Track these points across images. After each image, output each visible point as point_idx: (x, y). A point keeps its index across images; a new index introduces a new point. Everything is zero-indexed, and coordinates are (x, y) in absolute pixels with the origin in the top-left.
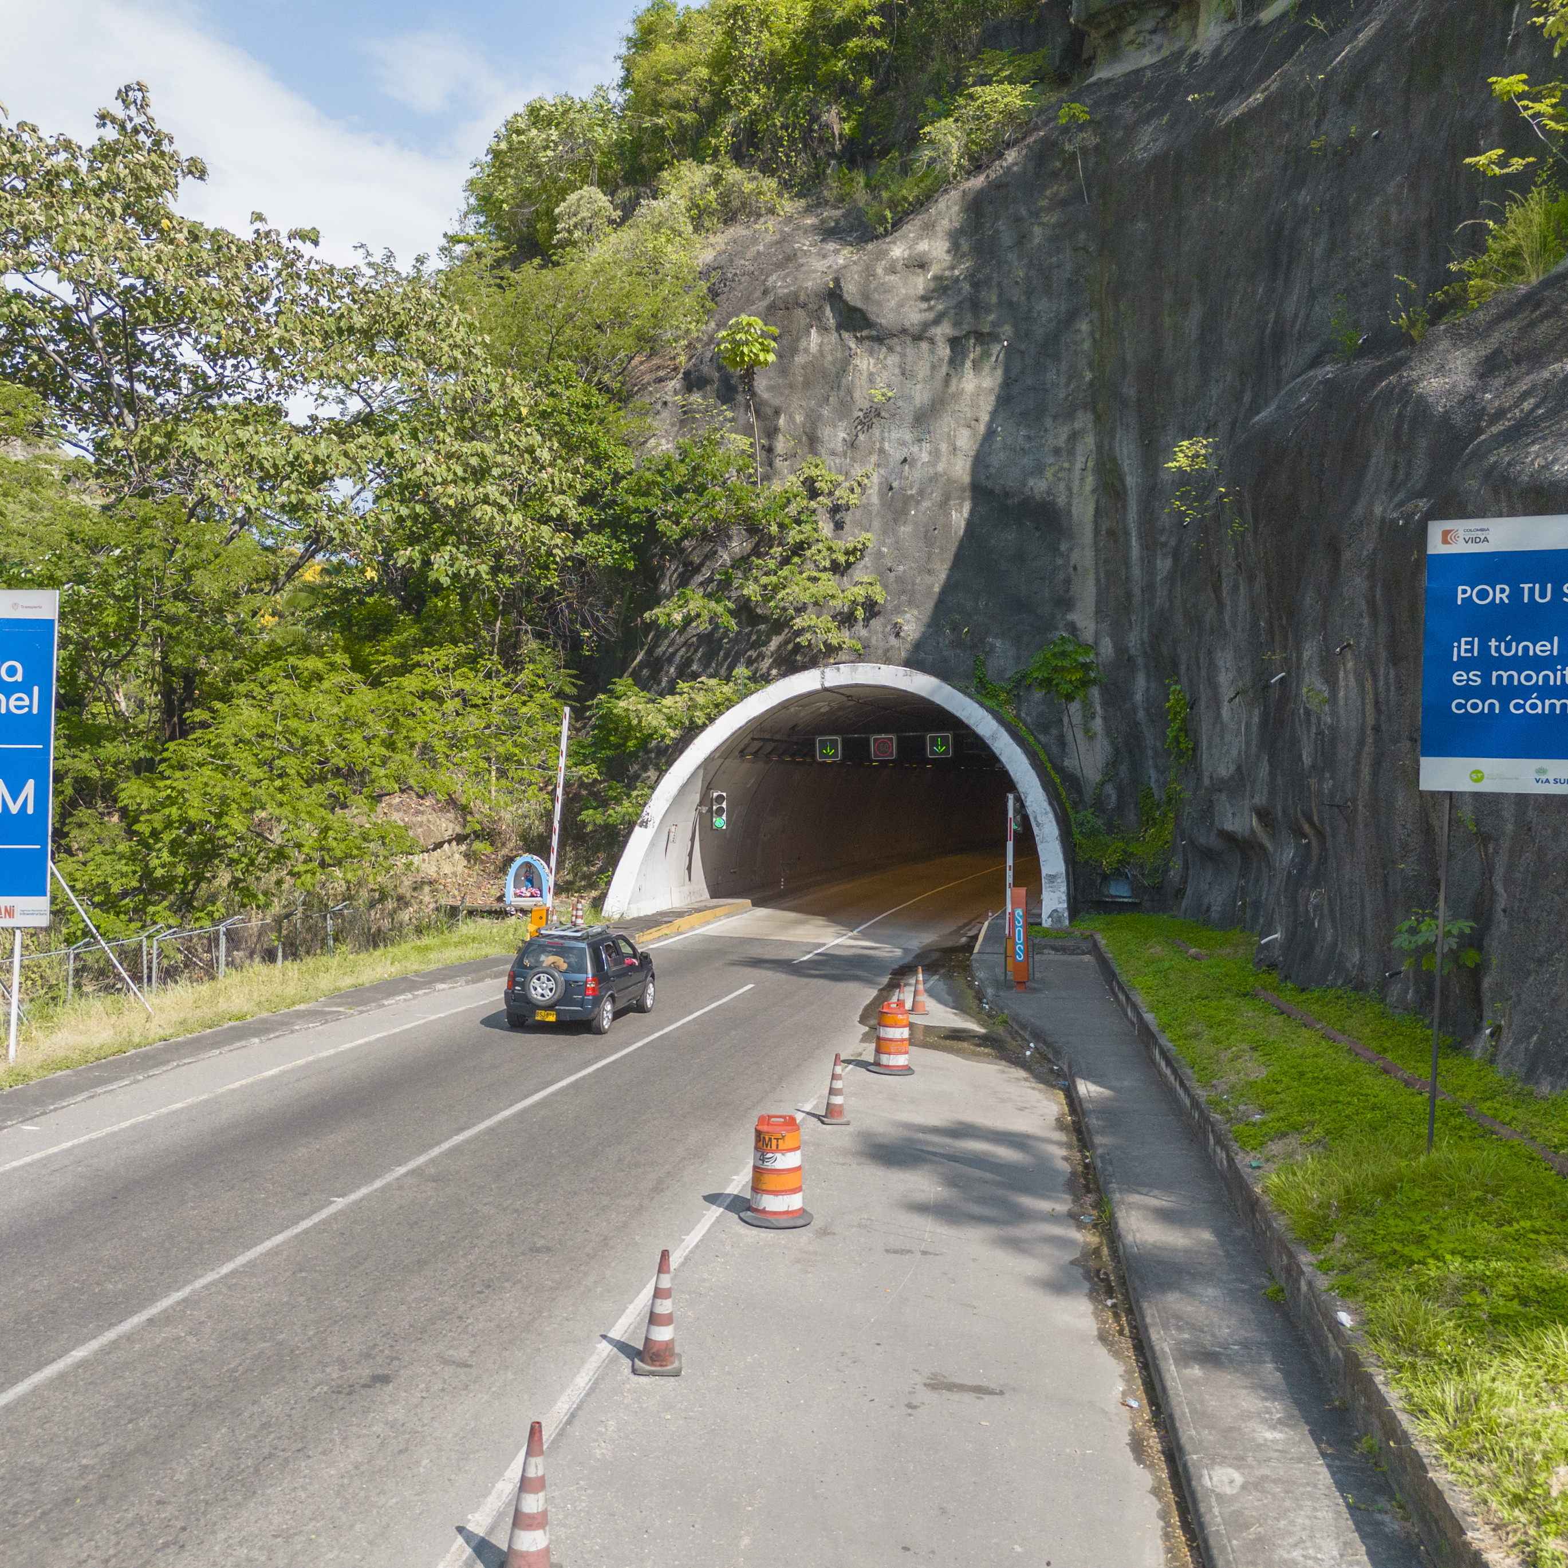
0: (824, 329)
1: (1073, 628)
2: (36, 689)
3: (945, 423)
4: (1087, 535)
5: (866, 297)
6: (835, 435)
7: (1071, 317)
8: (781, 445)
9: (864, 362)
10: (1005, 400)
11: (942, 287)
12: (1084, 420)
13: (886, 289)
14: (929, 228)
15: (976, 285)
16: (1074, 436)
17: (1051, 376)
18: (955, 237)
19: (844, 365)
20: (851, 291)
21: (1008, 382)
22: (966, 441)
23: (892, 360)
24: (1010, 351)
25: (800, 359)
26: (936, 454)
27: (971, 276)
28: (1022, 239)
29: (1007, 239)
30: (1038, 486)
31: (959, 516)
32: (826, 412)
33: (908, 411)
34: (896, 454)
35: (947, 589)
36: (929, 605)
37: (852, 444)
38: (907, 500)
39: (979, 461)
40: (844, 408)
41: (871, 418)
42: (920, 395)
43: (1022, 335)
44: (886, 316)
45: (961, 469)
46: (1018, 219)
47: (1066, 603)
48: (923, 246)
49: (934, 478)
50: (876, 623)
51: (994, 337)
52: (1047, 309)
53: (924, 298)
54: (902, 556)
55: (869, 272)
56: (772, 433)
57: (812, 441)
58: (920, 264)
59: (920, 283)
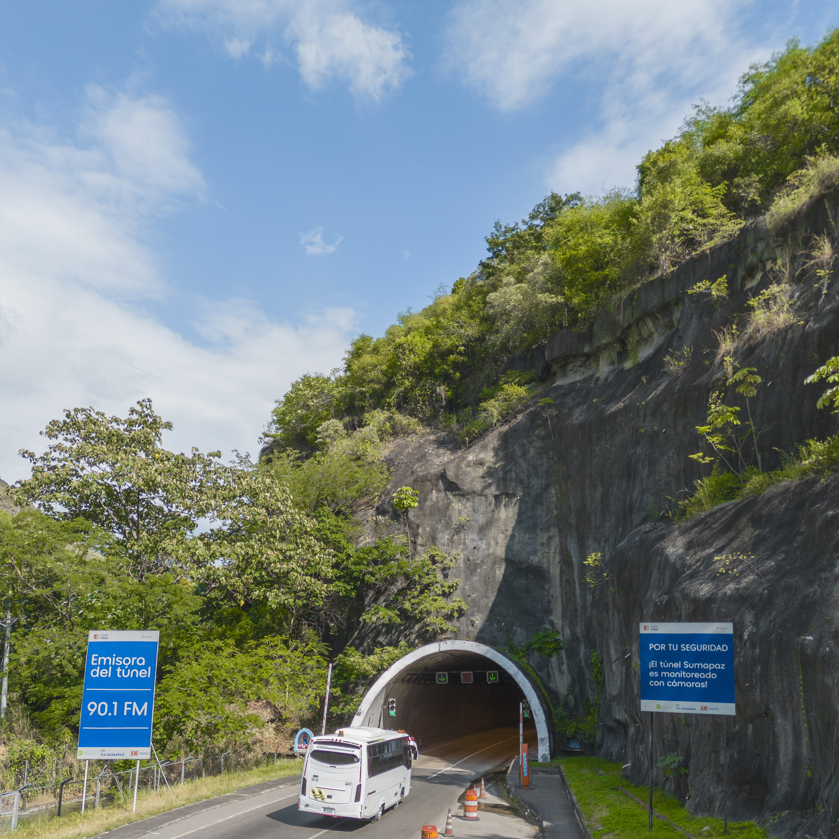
0: (439, 491)
1: (552, 623)
2: (150, 668)
3: (493, 532)
4: (557, 582)
5: (457, 477)
6: (444, 537)
7: (547, 487)
8: (419, 541)
9: (457, 505)
10: (519, 522)
11: (490, 473)
12: (554, 531)
13: (466, 474)
14: (484, 448)
15: (505, 473)
16: (550, 538)
17: (539, 511)
18: (496, 450)
19: (447, 506)
20: (450, 474)
21: (520, 514)
22: (502, 540)
23: (469, 504)
24: (521, 501)
25: (428, 503)
26: (488, 545)
27: (503, 467)
28: (525, 453)
29: (518, 453)
30: (535, 559)
31: (500, 572)
32: (439, 526)
33: (476, 527)
34: (470, 545)
35: (495, 604)
36: (487, 612)
37: (451, 541)
38: (476, 565)
39: (509, 548)
40: (448, 525)
41: (460, 528)
42: (481, 519)
43: (526, 494)
44: (466, 487)
45: (501, 551)
46: (523, 445)
47: (548, 611)
48: (482, 456)
49: (489, 555)
50: (463, 619)
51: (514, 495)
52: (536, 483)
53: (483, 477)
54: (474, 589)
55: (458, 467)
56: (416, 535)
57: (434, 539)
58: (481, 463)
59: (481, 471)
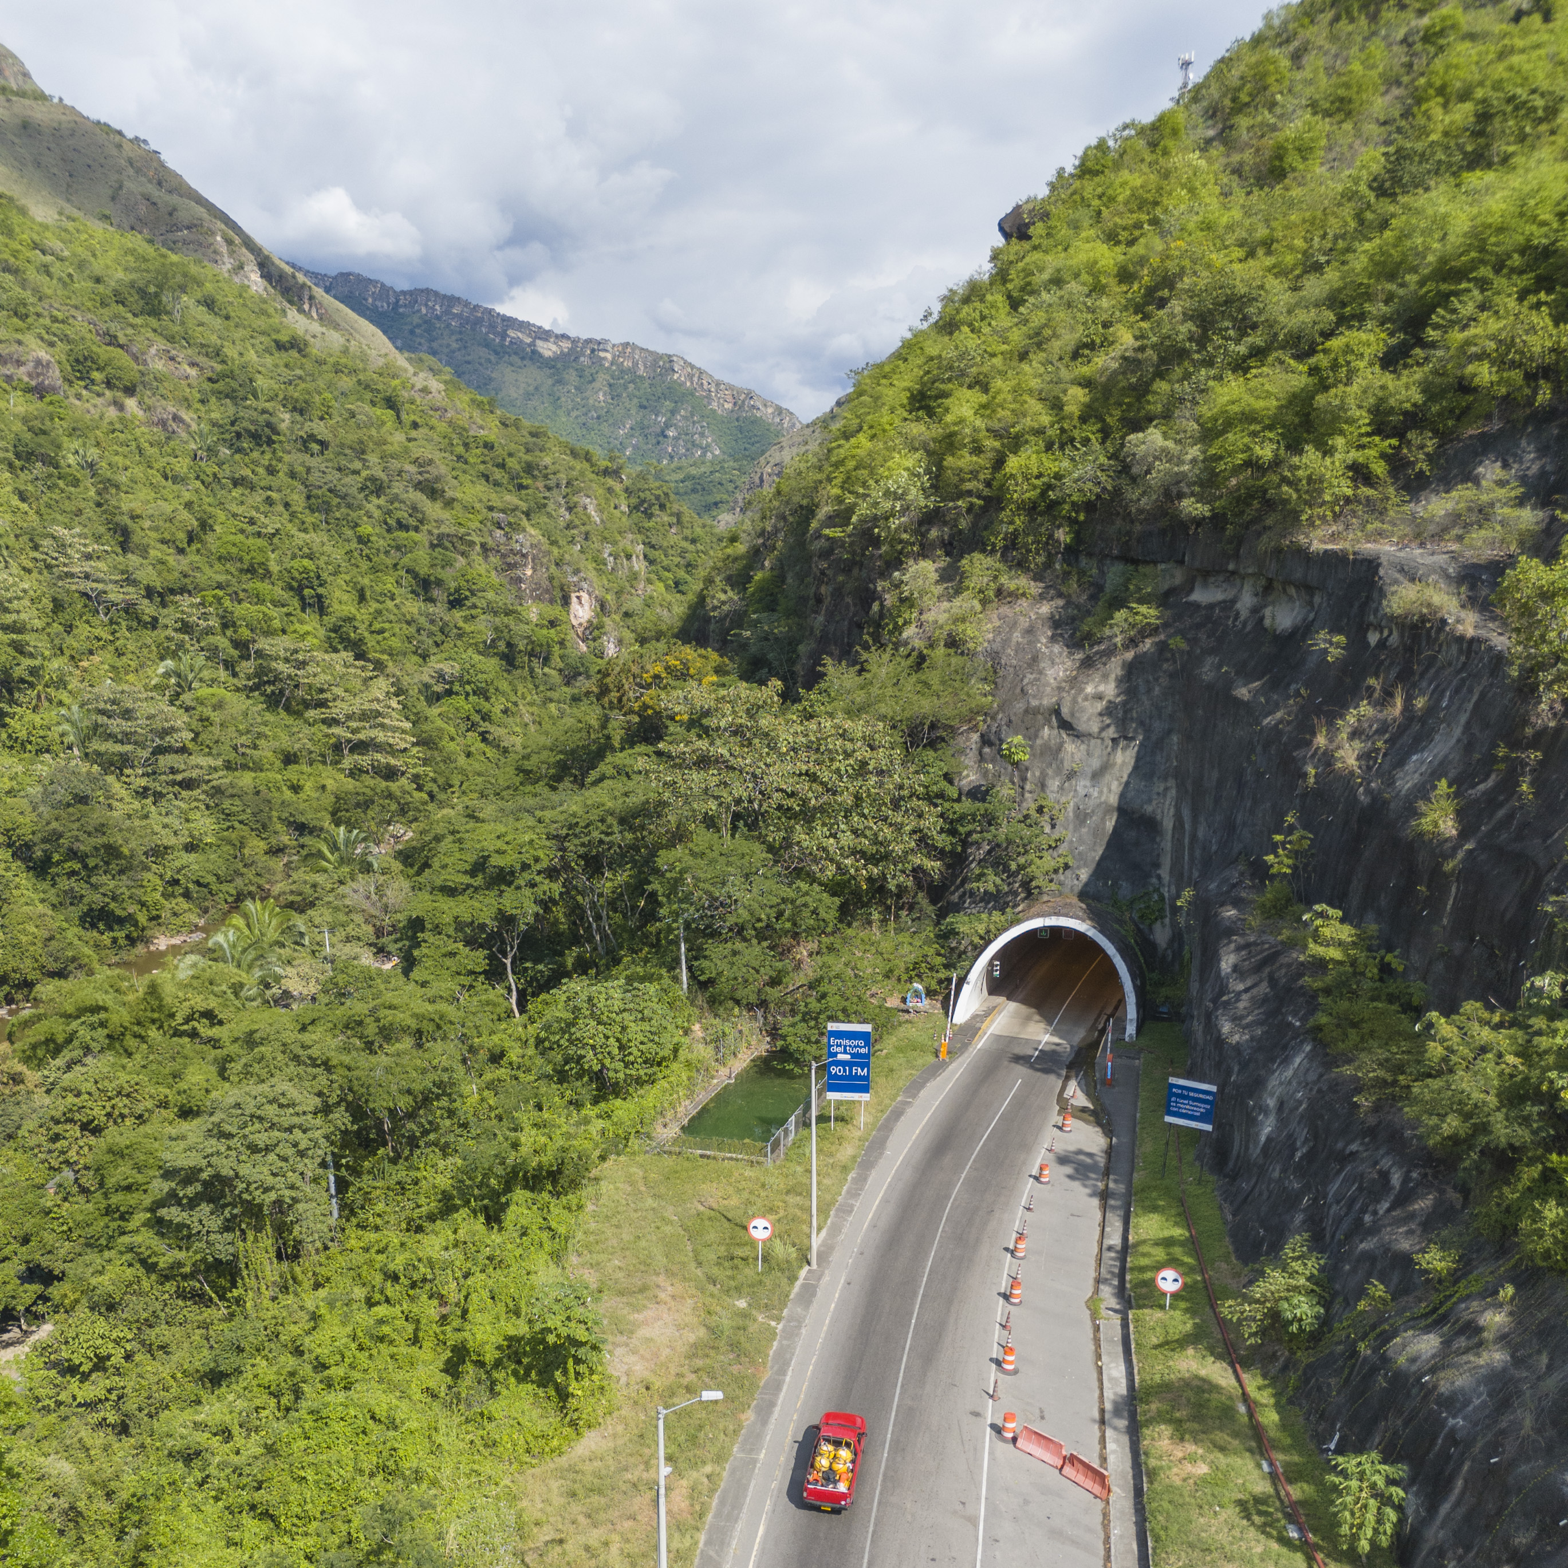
0: (1051, 727)
1: (1159, 877)
3: (1107, 778)
4: (1169, 836)
5: (1072, 715)
6: (1054, 784)
7: (1170, 732)
8: (1028, 787)
9: (1071, 747)
10: (1136, 768)
11: (1109, 710)
12: (1171, 783)
13: (1083, 710)
14: (1105, 677)
15: (1125, 712)
16: (1166, 789)
17: (1158, 758)
18: (1119, 681)
19: (1060, 747)
20: (1065, 711)
21: (1138, 759)
22: (1116, 787)
23: (1083, 747)
24: (1141, 745)
25: (1039, 742)
26: (1101, 792)
27: (1124, 703)
28: (1149, 691)
29: (1142, 688)
30: (1149, 809)
31: (1110, 824)
32: (1050, 772)
33: (1089, 771)
34: (1082, 791)
35: (1103, 858)
36: (1093, 866)
37: (1061, 788)
38: (1086, 816)
39: (1122, 796)
40: (1059, 771)
41: (1071, 775)
42: (1096, 763)
43: (1146, 738)
44: (1082, 726)
45: (1113, 800)
46: (1148, 682)
47: (1157, 865)
48: (1102, 688)
49: (1099, 805)
50: (1068, 872)
51: (1133, 739)
52: (1158, 726)
53: (1101, 714)
54: (1081, 841)
55: (1074, 701)
56: (1024, 779)
57: (1043, 786)
58: (1099, 697)
59: (1100, 706)
